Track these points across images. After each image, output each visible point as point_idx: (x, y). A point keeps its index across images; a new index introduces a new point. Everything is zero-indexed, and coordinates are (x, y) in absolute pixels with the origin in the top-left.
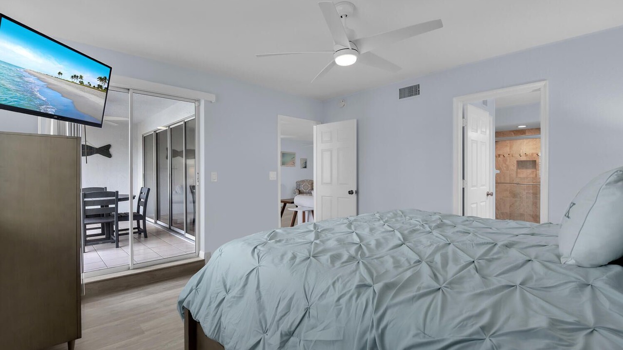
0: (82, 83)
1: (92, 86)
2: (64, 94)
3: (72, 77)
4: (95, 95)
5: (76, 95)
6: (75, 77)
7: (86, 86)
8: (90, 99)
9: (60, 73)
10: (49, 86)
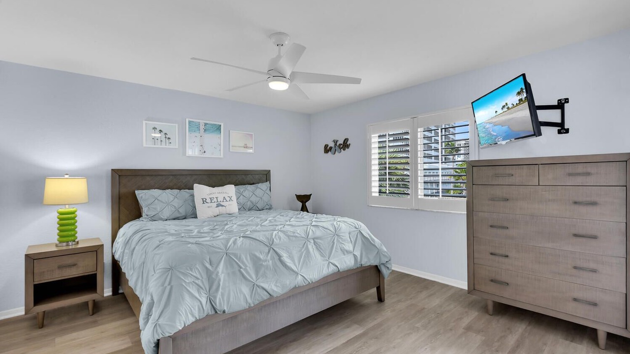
0: (508, 108)
1: (515, 105)
2: (502, 124)
3: (502, 108)
4: (519, 111)
5: (509, 120)
6: (504, 107)
7: (512, 108)
8: (518, 116)
9: (496, 112)
10: (495, 125)
